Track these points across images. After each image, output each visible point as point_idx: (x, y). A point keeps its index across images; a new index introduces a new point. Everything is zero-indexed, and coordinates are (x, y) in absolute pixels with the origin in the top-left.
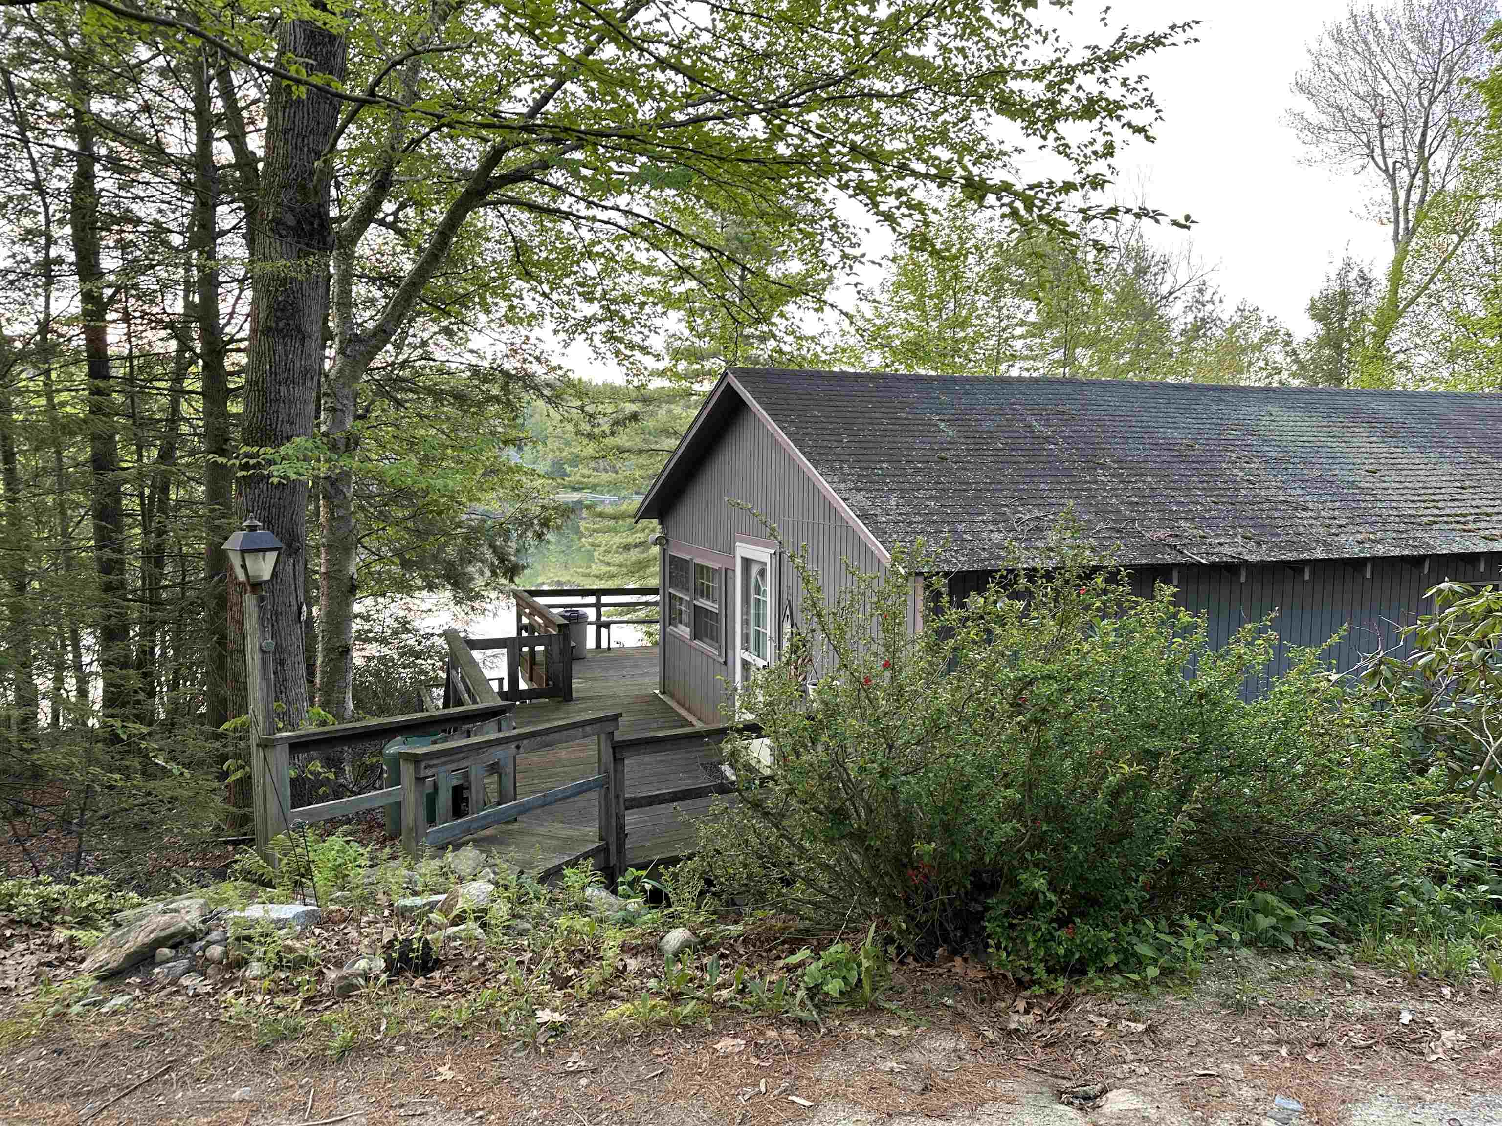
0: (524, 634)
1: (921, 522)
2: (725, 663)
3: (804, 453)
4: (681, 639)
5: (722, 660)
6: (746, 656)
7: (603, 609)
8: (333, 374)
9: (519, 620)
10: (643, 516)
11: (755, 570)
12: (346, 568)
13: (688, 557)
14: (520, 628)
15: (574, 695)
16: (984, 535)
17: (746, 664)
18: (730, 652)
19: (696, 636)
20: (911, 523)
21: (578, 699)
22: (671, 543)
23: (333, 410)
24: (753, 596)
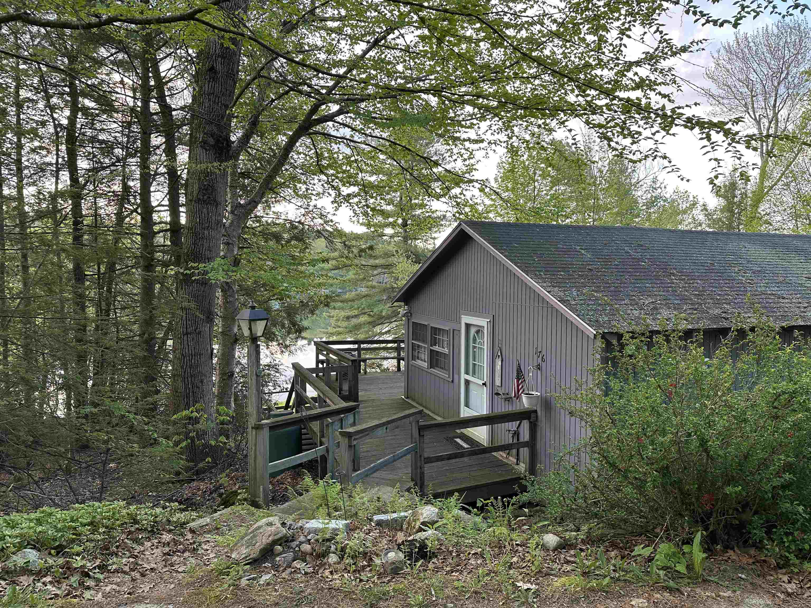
0: (320, 366)
1: (594, 304)
2: (453, 381)
3: (518, 267)
4: (420, 369)
5: (451, 380)
6: (469, 378)
7: (362, 352)
8: (227, 225)
9: (317, 357)
10: (397, 301)
11: (473, 331)
12: (233, 330)
13: (426, 323)
14: (318, 361)
15: (360, 399)
16: (629, 312)
17: (467, 382)
18: (456, 376)
19: (431, 366)
20: (588, 305)
21: (362, 401)
22: (413, 315)
23: (228, 244)
24: (471, 344)
